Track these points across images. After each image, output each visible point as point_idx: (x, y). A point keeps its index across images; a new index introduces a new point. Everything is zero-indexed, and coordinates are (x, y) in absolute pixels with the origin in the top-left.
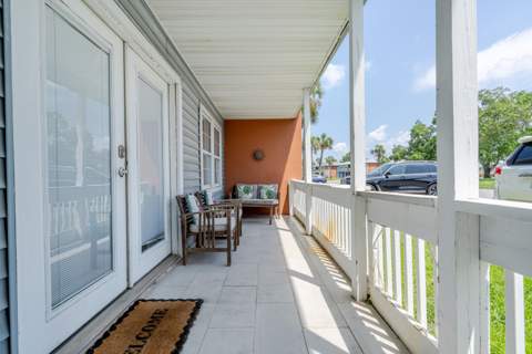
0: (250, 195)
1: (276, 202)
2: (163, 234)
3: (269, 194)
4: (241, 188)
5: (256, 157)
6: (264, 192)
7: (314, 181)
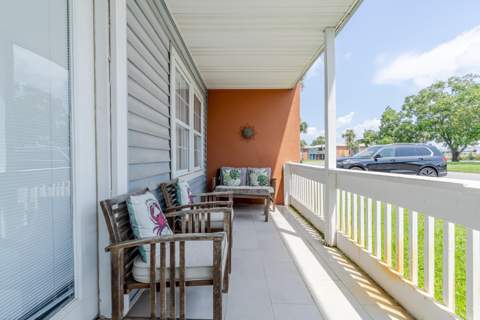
0: (238, 181)
1: (271, 190)
2: (72, 285)
3: (261, 181)
4: (227, 172)
5: (245, 135)
6: (254, 178)
7: (338, 166)
